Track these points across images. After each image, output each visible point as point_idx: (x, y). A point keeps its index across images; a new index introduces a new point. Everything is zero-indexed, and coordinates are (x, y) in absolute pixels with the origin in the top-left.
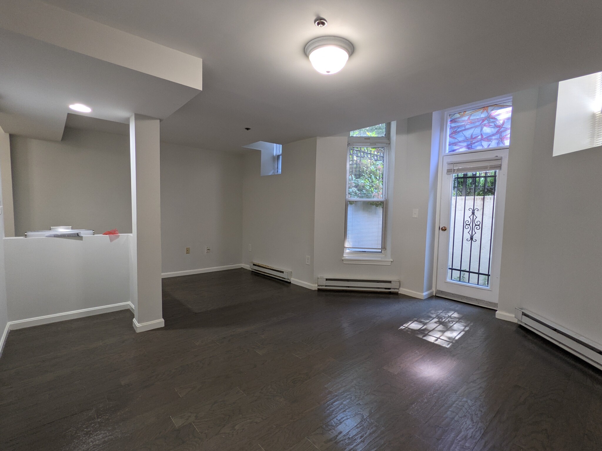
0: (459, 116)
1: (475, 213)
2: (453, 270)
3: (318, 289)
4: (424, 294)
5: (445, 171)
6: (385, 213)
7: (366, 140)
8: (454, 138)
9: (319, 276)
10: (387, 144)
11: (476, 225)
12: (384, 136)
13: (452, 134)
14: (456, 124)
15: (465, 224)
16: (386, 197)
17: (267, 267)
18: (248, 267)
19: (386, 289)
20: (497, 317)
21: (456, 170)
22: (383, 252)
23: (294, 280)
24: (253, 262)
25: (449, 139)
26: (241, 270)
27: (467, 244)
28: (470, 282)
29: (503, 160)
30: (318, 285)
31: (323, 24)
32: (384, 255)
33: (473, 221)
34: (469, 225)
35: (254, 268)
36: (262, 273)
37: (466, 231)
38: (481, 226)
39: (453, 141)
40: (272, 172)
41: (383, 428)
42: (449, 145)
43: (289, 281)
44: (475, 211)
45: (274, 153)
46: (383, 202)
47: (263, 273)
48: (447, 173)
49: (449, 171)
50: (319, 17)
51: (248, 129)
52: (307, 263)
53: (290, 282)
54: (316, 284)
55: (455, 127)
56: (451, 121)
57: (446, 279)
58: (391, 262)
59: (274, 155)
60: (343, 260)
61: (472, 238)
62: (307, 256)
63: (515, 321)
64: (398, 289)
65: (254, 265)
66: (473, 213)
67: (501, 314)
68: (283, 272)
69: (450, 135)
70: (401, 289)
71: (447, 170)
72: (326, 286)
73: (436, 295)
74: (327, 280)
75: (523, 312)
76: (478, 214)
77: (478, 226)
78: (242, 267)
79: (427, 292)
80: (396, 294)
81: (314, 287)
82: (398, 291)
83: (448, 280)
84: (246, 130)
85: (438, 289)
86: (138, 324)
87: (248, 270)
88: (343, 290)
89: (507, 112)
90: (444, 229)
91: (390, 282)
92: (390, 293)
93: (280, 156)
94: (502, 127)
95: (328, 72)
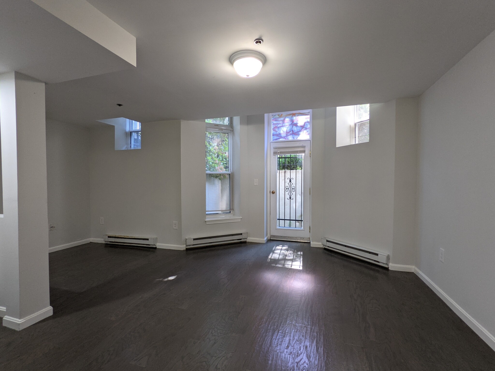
0: (278, 117)
1: (291, 181)
2: (280, 220)
3: (186, 248)
4: (265, 239)
5: (272, 153)
6: (232, 183)
7: (216, 126)
8: (275, 131)
9: (187, 238)
10: (231, 131)
11: (292, 189)
12: (228, 124)
13: (274, 128)
14: (277, 122)
15: (286, 189)
16: (232, 170)
17: (127, 237)
18: (100, 240)
19: (238, 240)
20: (312, 246)
21: (279, 153)
22: (231, 212)
23: (159, 245)
24: (107, 235)
25: (273, 131)
26: (91, 245)
27: (288, 201)
28: (291, 227)
29: (306, 147)
30: (187, 246)
31: (260, 42)
32: (232, 215)
33: (290, 186)
34: (288, 189)
35: (109, 241)
36: (119, 244)
37: (287, 193)
38: (295, 189)
39: (275, 133)
40: (125, 147)
41: (309, 326)
42: (273, 135)
43: (154, 247)
44: (292, 180)
45: (126, 129)
46: (230, 174)
47: (122, 244)
48: (273, 154)
49: (275, 153)
50: (261, 38)
51: (120, 105)
52: (175, 228)
53: (156, 247)
54: (184, 245)
55: (276, 124)
56: (273, 119)
57: (276, 227)
58: (241, 219)
59: (126, 131)
60: (206, 222)
61: (290, 198)
62: (174, 222)
63: (322, 246)
64: (246, 239)
65: (109, 237)
66: (290, 181)
67: (314, 244)
68: (148, 239)
69: (273, 129)
70: (248, 238)
71: (274, 152)
72: (193, 245)
73: (271, 239)
74: (194, 239)
75: (327, 240)
76: (293, 181)
77: (294, 190)
78: (91, 241)
79: (266, 238)
80: (245, 242)
81: (183, 247)
82: (246, 240)
83: (278, 227)
84: (118, 106)
85: (271, 234)
86: (20, 320)
87: (100, 243)
88: (207, 246)
89: (306, 118)
90: (273, 193)
91: (241, 234)
92: (241, 243)
93: (132, 133)
94: (304, 127)
95: (248, 76)
